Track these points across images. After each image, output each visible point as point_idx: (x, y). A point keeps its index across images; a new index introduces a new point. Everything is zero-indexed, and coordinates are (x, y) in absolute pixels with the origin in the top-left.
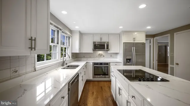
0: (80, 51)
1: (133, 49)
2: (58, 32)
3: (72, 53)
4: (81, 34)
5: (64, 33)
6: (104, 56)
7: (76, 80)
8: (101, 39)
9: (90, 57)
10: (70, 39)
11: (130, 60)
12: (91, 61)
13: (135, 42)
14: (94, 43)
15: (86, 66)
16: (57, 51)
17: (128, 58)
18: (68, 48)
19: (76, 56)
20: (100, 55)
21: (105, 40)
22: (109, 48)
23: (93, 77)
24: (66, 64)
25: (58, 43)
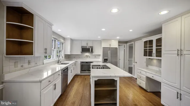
0: (71, 53)
1: (109, 52)
2: (55, 40)
3: (65, 55)
4: (72, 40)
5: (59, 41)
6: (90, 57)
7: (66, 70)
8: (87, 44)
9: (80, 58)
10: (64, 45)
11: (107, 59)
12: (79, 61)
13: (111, 47)
14: (82, 47)
15: (75, 64)
16: (54, 53)
17: (106, 58)
18: (62, 51)
19: (68, 57)
20: (87, 56)
21: (90, 45)
22: (93, 51)
23: (81, 73)
24: (61, 62)
25: (55, 48)
